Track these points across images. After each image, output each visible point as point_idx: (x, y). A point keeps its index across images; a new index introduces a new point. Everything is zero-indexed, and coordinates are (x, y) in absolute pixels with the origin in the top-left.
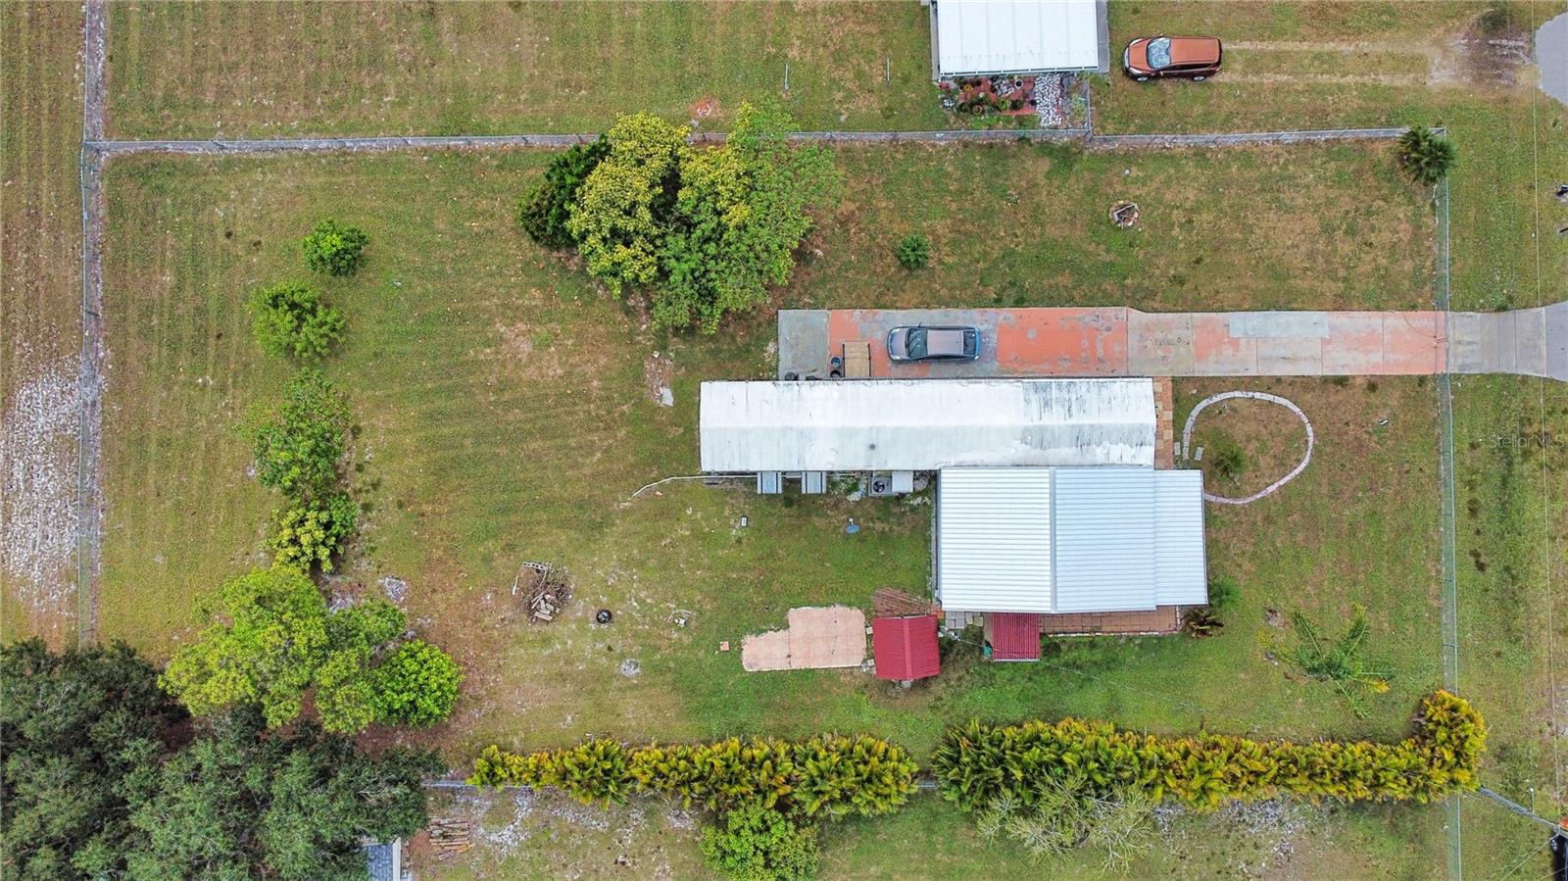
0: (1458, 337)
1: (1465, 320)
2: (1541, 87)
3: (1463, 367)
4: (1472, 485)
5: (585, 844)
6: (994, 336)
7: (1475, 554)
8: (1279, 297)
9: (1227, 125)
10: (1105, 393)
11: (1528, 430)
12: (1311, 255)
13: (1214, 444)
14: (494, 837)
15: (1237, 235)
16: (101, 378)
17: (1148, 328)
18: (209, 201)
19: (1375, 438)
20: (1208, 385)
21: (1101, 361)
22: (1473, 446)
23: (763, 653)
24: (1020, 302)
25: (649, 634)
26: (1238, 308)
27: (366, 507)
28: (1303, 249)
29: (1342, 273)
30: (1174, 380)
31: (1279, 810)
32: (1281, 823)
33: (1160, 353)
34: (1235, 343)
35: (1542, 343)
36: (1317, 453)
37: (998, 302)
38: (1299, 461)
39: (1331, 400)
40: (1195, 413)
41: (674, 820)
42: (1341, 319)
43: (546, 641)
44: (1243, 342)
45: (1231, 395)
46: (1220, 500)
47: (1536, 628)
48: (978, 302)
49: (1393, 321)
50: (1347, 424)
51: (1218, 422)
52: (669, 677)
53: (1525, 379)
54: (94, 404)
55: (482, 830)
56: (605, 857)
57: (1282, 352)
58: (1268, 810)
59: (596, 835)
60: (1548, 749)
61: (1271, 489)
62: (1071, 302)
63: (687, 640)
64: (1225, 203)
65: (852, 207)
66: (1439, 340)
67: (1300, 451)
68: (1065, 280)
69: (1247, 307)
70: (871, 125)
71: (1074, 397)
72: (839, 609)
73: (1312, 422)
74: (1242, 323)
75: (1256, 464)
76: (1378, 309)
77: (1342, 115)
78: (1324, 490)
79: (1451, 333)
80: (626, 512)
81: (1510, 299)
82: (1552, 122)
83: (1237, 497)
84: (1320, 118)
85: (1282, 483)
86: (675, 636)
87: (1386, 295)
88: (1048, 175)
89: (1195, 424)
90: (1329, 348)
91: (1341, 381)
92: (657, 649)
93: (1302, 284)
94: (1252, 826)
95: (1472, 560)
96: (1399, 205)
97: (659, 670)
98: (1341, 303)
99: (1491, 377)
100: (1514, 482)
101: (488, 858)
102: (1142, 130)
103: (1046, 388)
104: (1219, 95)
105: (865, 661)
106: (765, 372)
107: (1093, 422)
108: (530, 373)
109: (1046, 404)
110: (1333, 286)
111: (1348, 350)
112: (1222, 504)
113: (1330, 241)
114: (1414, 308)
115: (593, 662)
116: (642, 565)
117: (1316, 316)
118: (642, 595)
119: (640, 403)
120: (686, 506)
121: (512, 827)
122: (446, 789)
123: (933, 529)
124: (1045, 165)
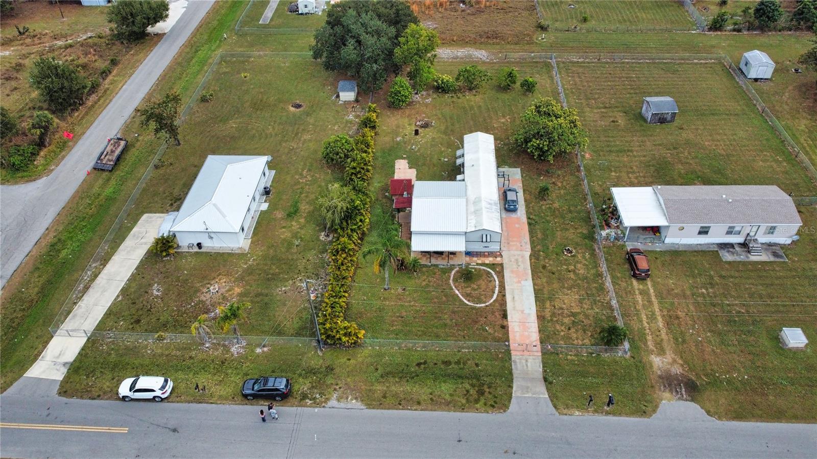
0: (529, 360)
1: (538, 364)
2: (663, 402)
3: (515, 362)
4: (458, 363)
6: (516, 216)
11: (485, 386)
16: (488, 60)
17: (523, 257)
19: (480, 327)
20: (501, 274)
22: (477, 365)
23: (401, 164)
24: (529, 224)
25: (410, 142)
26: (534, 285)
27: (452, 96)
30: (502, 264)
31: (320, 290)
33: (513, 260)
34: (519, 282)
35: (530, 395)
36: (473, 308)
37: (529, 218)
38: (469, 301)
39: (497, 313)
40: (489, 270)
42: (533, 317)
44: (520, 285)
45: (497, 281)
46: (452, 276)
48: (528, 213)
49: (535, 336)
50: (486, 318)
51: (485, 276)
52: (396, 146)
54: (481, 59)
55: (353, 113)
57: (516, 298)
60: (328, 386)
61: (457, 291)
62: (531, 237)
63: (407, 149)
64: (580, 282)
66: (526, 348)
67: (473, 302)
68: (540, 235)
69: (535, 287)
73: (486, 306)
74: (528, 285)
75: (467, 287)
76: (540, 331)
78: (456, 309)
79: (531, 358)
80: (450, 138)
81: (551, 383)
83: (453, 280)
85: (460, 295)
86: (409, 147)
87: (546, 336)
88: (581, 233)
89: (484, 270)
90: (520, 313)
91: (505, 316)
92: (405, 144)
93: (548, 304)
95: (422, 361)
96: (590, 341)
97: (398, 144)
98: (541, 318)
99: (511, 373)
100: (460, 381)
101: (345, 114)
102: (606, 258)
104: (627, 281)
105: (395, 179)
110: (548, 316)
111: (519, 319)
112: (450, 276)
115: (402, 132)
116: (433, 141)
117: (534, 309)
118: (423, 141)
124: (585, 232)
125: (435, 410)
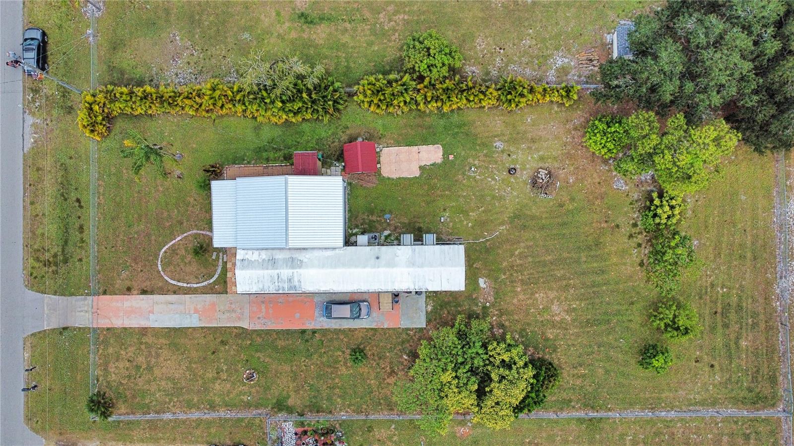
0: (87, 314)
1: (83, 323)
2: (44, 440)
3: (85, 299)
4: (82, 241)
5: (519, 57)
6: (316, 314)
7: (81, 207)
8: (174, 334)
9: (199, 422)
10: (261, 286)
11: (54, 268)
12: (158, 356)
13: (206, 260)
14: (566, 60)
15: (194, 366)
16: (778, 291)
17: (239, 318)
18: (724, 384)
19: (128, 264)
20: (209, 290)
21: (263, 302)
22: (80, 260)
23: (432, 154)
24: (303, 332)
25: (489, 162)
26: (194, 329)
27: (635, 225)
28: (162, 359)
29: (143, 347)
30: (227, 293)
31: (177, 80)
32: (177, 75)
33: (233, 306)
34: (196, 311)
35: (46, 311)
36: (156, 256)
37: (314, 332)
38: (165, 252)
39: (149, 283)
40: (216, 276)
41: (475, 71)
42: (144, 323)
43: (542, 159)
44: (192, 312)
45: (198, 285)
46: (204, 233)
47: (52, 171)
48: (325, 332)
49: (118, 323)
50: (141, 271)
51: (205, 271)
52: (479, 142)
53: (55, 293)
54: (781, 278)
55: (572, 64)
56: (510, 51)
57: (173, 306)
58: (183, 81)
59: (514, 62)
60: (49, 113)
61: (179, 238)
62: (278, 332)
63: (471, 160)
64: (200, 382)
65: (388, 380)
66: (96, 313)
67: (165, 257)
68: (280, 343)
69: (190, 330)
70: (380, 423)
71: (276, 283)
72: (394, 176)
73: (159, 272)
74: (192, 321)
75: (186, 251)
76: (125, 329)
77: (142, 427)
78: (153, 238)
79: (90, 316)
80: (502, 224)
81: (61, 333)
82: (39, 423)
83: (196, 234)
84: (153, 426)
85: (174, 241)
86: (476, 162)
87: (121, 335)
88: (289, 397)
89: (216, 270)
90: (149, 309)
91: (144, 292)
92: (485, 155)
93: (163, 341)
94: (191, 73)
95: (82, 204)
96: (115, 381)
97: (484, 145)
98: (144, 331)
99: (72, 294)
100: (61, 243)
101: (569, 50)
102: (242, 420)
103: (290, 288)
104: (202, 437)
105: (381, 151)
106: (433, 296)
107: (266, 272)
108: (552, 294)
109: (290, 280)
110: (147, 340)
111: (140, 308)
112: (204, 230)
113: (148, 363)
114: (108, 329)
115: (518, 149)
116: (494, 197)
117: (156, 325)
118: (493, 182)
119: (496, 280)
120: (472, 227)
121: (557, 66)
122: (591, 84)
123: (347, 217)
124: (290, 402)
125: (24, 219)
